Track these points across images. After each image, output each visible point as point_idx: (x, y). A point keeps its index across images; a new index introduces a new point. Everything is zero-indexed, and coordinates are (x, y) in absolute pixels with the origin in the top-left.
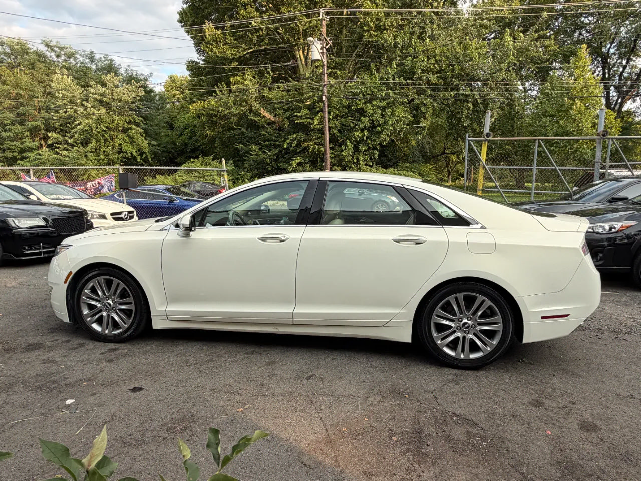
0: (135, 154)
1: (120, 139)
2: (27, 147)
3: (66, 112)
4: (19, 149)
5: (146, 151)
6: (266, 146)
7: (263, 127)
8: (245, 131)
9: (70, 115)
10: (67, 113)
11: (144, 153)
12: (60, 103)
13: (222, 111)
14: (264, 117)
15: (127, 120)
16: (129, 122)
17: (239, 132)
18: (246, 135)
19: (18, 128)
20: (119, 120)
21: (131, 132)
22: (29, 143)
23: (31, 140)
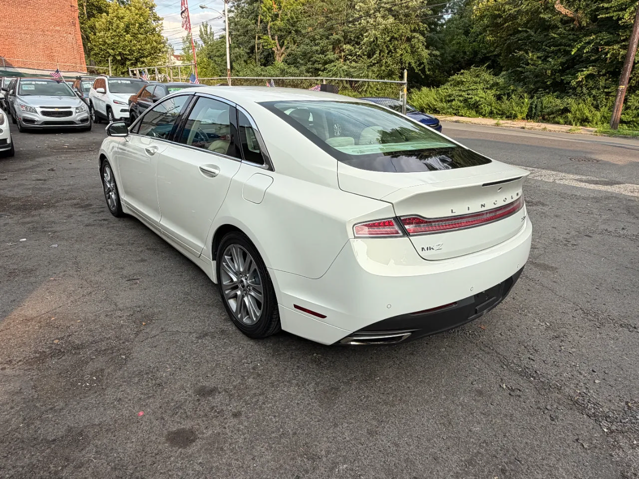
0: (413, 65)
1: (402, 50)
2: (329, 58)
3: (360, 24)
4: (323, 61)
5: (425, 61)
6: (553, 52)
7: (555, 27)
8: (533, 34)
9: (363, 26)
10: (362, 25)
11: (423, 63)
12: (357, 15)
13: (509, 10)
14: (559, 13)
15: (413, 28)
16: (414, 31)
17: (525, 35)
18: (533, 38)
19: (324, 42)
20: (405, 29)
21: (414, 41)
22: (331, 56)
23: (332, 53)
